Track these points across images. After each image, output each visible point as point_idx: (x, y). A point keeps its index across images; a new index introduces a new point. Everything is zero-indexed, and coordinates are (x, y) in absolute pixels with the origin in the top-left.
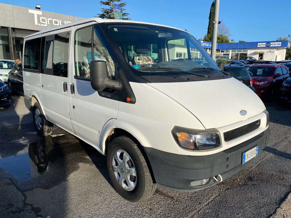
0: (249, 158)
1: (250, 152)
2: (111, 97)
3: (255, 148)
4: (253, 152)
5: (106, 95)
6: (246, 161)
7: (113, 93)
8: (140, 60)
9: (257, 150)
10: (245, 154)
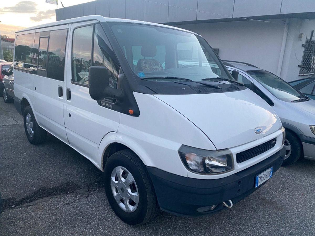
0: (262, 180)
1: (263, 175)
2: (111, 107)
3: (270, 170)
4: (267, 174)
5: (106, 104)
6: (259, 185)
7: (114, 103)
8: (146, 64)
9: (271, 172)
10: (258, 176)
